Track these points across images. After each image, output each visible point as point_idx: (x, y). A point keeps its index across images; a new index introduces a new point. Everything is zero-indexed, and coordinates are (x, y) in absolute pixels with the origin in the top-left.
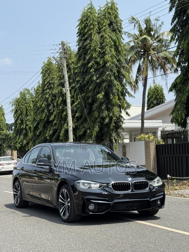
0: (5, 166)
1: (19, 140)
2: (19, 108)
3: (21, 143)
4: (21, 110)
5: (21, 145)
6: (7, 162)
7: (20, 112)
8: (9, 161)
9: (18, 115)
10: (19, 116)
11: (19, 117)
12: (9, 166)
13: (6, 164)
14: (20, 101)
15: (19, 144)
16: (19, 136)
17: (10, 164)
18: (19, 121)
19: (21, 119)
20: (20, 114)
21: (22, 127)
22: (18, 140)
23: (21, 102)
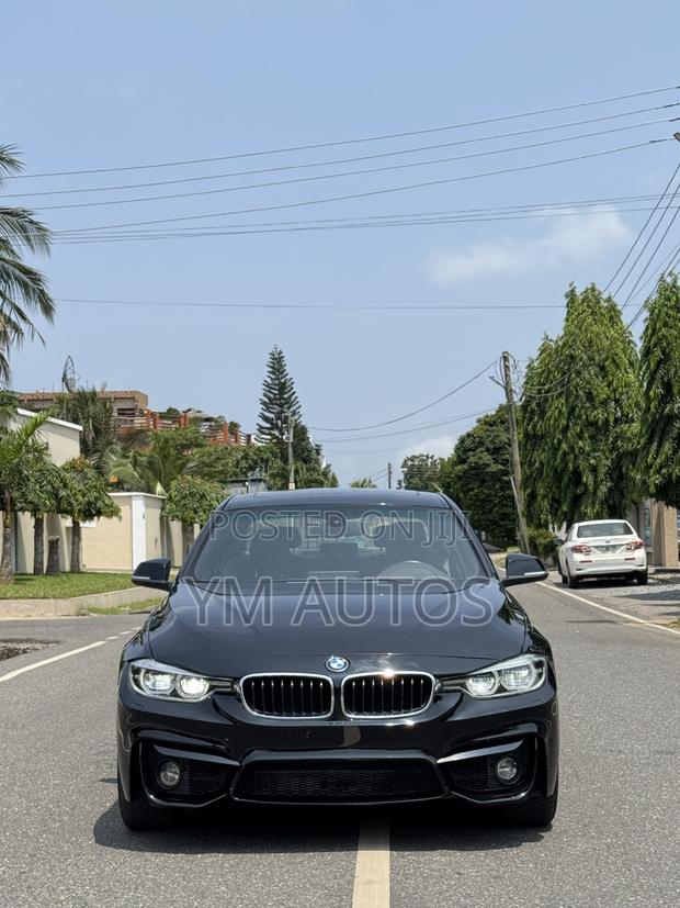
0: (596, 557)
1: (658, 461)
2: (654, 339)
3: (664, 471)
4: (665, 344)
5: (663, 476)
6: (601, 540)
7: (658, 352)
8: (608, 538)
9: (652, 365)
10: (657, 367)
11: (655, 372)
12: (609, 556)
13: (597, 547)
14: (660, 311)
15: (658, 472)
16: (660, 446)
17: (614, 547)
18: (658, 390)
19: (666, 379)
20: (659, 363)
21: (667, 410)
22: (655, 459)
23: (663, 315)
